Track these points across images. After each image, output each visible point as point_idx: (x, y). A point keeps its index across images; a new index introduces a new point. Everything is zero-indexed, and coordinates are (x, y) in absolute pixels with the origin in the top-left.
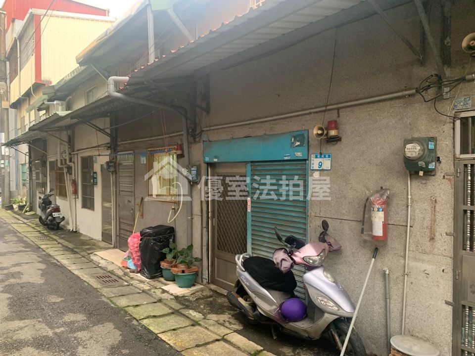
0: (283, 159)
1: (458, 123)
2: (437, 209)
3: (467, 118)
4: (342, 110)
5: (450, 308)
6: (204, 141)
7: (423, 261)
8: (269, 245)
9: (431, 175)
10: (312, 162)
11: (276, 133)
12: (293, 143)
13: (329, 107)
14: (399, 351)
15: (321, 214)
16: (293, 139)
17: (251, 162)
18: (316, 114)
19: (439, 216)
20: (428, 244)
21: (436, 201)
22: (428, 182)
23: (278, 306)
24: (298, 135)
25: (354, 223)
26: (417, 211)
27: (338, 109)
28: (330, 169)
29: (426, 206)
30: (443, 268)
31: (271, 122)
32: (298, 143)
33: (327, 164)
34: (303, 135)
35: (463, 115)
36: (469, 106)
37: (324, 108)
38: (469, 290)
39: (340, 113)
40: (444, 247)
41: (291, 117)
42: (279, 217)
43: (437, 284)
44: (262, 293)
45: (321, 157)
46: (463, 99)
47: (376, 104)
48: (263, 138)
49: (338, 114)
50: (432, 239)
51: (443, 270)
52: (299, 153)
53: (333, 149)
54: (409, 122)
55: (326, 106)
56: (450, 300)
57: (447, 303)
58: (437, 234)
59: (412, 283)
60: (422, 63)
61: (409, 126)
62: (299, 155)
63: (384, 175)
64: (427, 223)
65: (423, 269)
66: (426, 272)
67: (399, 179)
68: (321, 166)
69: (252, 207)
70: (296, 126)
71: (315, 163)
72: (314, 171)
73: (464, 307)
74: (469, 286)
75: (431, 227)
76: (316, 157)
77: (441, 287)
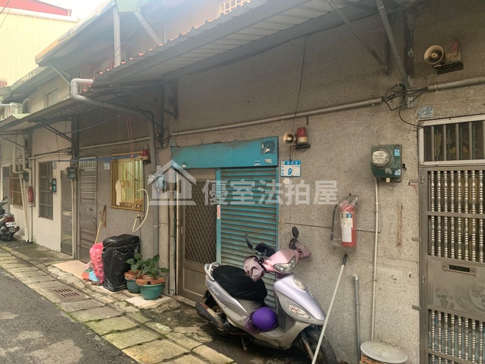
0: (252, 166)
1: (421, 131)
2: (404, 215)
3: (429, 127)
4: (311, 117)
5: (417, 313)
6: (171, 147)
7: (390, 266)
8: (239, 254)
9: (397, 182)
10: (282, 169)
11: (246, 139)
12: (263, 149)
13: (298, 115)
14: (369, 358)
15: (291, 221)
16: (263, 146)
17: (221, 168)
18: (285, 121)
19: (405, 222)
20: (396, 249)
21: (402, 206)
22: (395, 188)
23: (249, 316)
24: (268, 142)
25: (323, 229)
26: (385, 217)
27: (307, 117)
28: (299, 175)
29: (393, 212)
30: (410, 273)
31: (241, 129)
32: (268, 150)
33: (296, 171)
34: (273, 142)
35: (426, 124)
36: (432, 115)
37: (293, 115)
38: (435, 294)
39: (309, 121)
40: (411, 253)
41: (261, 124)
42: (249, 225)
43: (404, 289)
44: (232, 302)
45: (290, 164)
46: (425, 109)
47: (344, 112)
48: (233, 144)
49: (307, 121)
50: (399, 244)
51: (410, 275)
52: (269, 160)
53: (302, 155)
54: (375, 129)
55: (296, 113)
56: (417, 304)
57: (414, 307)
58: (404, 240)
59: (380, 289)
60: (387, 73)
61: (376, 133)
62: (269, 161)
63: (353, 181)
64: (394, 229)
65: (391, 275)
66: (394, 277)
67: (367, 185)
68: (291, 172)
69: (221, 214)
70: (265, 132)
71: (285, 169)
72: (283, 178)
73: (430, 311)
74: (434, 290)
75: (398, 232)
76: (286, 164)
77: (408, 292)
